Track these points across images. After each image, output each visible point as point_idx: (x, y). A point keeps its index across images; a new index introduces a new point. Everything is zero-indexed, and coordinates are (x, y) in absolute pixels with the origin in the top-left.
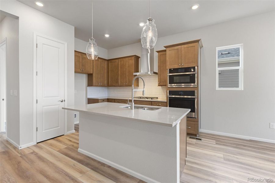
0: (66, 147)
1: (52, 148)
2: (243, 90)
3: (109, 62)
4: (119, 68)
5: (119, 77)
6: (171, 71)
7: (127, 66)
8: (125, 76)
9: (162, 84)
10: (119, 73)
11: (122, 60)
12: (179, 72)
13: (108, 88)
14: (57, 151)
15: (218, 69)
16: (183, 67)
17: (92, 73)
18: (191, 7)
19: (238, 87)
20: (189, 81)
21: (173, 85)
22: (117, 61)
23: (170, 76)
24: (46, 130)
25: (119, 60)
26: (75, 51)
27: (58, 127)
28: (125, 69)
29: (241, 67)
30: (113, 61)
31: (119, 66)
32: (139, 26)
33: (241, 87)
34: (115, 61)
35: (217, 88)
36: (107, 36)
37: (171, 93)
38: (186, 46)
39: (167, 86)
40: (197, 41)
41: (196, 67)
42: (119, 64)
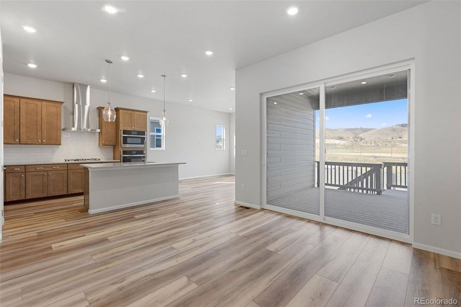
2: (164, 149)
4: (23, 115)
5: (23, 130)
6: (125, 132)
7: (44, 113)
8: (39, 128)
10: (23, 121)
11: (31, 101)
16: (135, 130)
19: (161, 147)
20: (140, 142)
21: (126, 145)
23: (123, 135)
28: (39, 118)
35: (150, 148)
38: (138, 113)
39: (120, 146)
40: (146, 112)
41: (146, 132)
42: (23, 106)
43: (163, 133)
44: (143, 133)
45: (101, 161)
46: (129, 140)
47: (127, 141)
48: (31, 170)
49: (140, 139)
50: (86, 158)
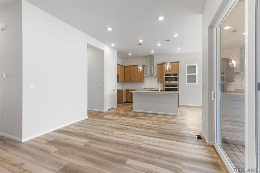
3: (125, 67)
4: (133, 72)
5: (133, 77)
6: (166, 75)
9: (159, 81)
10: (133, 74)
11: (134, 67)
12: (170, 76)
15: (187, 74)
16: (172, 73)
19: (195, 83)
20: (175, 80)
22: (131, 67)
23: (165, 77)
25: (133, 67)
26: (117, 64)
29: (196, 74)
30: (128, 67)
31: (133, 70)
33: (197, 83)
35: (187, 84)
37: (166, 86)
38: (173, 64)
40: (179, 62)
41: (178, 74)
42: (133, 69)
46: (168, 79)
47: (167, 80)
49: (175, 78)
50: (147, 88)
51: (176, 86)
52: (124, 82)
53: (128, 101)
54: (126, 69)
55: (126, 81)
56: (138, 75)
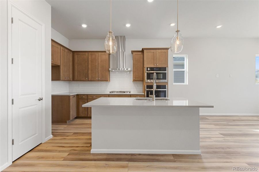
0: (68, 153)
1: (49, 160)
2: (187, 84)
3: (75, 54)
4: (90, 62)
5: (90, 72)
7: (99, 60)
8: (97, 70)
9: (137, 79)
10: (90, 66)
11: (93, 53)
12: (155, 70)
13: (69, 83)
14: (63, 161)
16: (157, 67)
17: (59, 65)
18: (170, 24)
19: (183, 82)
20: (162, 78)
21: (149, 80)
22: (87, 54)
23: (147, 73)
24: (23, 141)
25: (90, 53)
27: (36, 134)
28: (97, 64)
30: (81, 53)
31: (90, 60)
32: (126, 26)
33: (186, 82)
34: (84, 53)
35: (173, 83)
36: (84, 26)
37: (148, 87)
38: (159, 51)
39: (144, 81)
40: (167, 49)
41: (167, 68)
42: (90, 57)
43: (186, 69)
44: (165, 69)
45: (131, 93)
47: (150, 77)
48: (90, 98)
49: (162, 74)
51: (164, 87)
52: (74, 80)
53: (81, 115)
54: (76, 56)
55: (76, 78)
56: (100, 68)
